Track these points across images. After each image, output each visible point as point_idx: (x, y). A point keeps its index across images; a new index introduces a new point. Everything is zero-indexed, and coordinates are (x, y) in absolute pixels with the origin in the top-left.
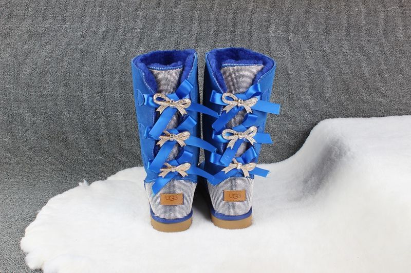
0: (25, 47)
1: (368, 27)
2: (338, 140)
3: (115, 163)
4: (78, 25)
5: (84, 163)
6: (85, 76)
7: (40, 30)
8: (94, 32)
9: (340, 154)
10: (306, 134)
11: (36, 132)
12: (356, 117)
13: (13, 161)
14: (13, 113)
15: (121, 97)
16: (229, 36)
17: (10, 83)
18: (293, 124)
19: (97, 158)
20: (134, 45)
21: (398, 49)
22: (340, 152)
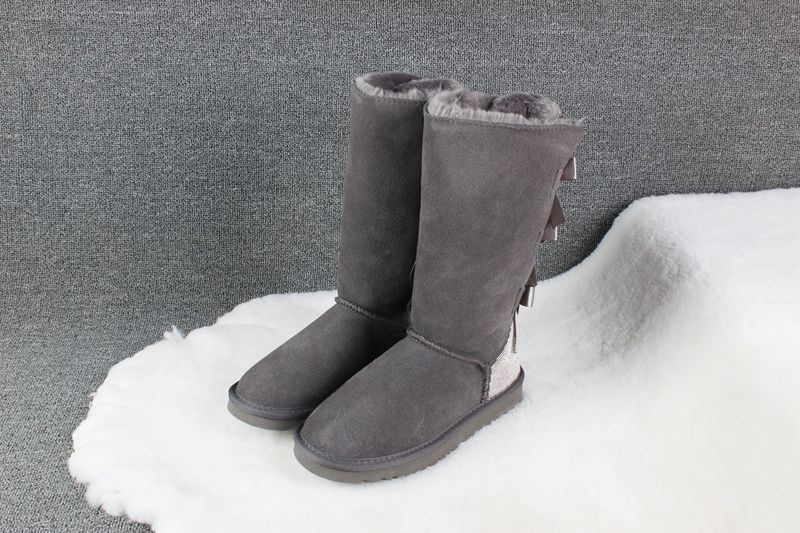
0: (42, 55)
1: (728, 13)
2: (674, 244)
3: (231, 286)
4: (149, 11)
5: (170, 288)
6: (166, 115)
7: (72, 20)
8: (184, 26)
9: (678, 274)
10: (605, 226)
11: (69, 228)
12: (702, 192)
13: (26, 286)
14: (21, 190)
15: (241, 155)
16: (456, 33)
17: (12, 130)
18: (579, 206)
19: (195, 278)
20: (265, 51)
21: (786, 58)
22: (679, 270)
